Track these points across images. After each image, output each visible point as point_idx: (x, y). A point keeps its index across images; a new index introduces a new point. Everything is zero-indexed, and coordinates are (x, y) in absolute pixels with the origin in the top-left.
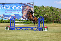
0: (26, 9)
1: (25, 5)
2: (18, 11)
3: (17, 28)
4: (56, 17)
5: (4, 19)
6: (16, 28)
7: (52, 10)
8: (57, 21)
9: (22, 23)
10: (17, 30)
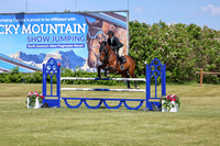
0: (100, 34)
1: (97, 19)
2: (71, 42)
3: (70, 102)
4: (210, 63)
5: (22, 70)
6: (65, 99)
7: (196, 37)
8: (214, 74)
9: (85, 82)
10: (70, 107)
